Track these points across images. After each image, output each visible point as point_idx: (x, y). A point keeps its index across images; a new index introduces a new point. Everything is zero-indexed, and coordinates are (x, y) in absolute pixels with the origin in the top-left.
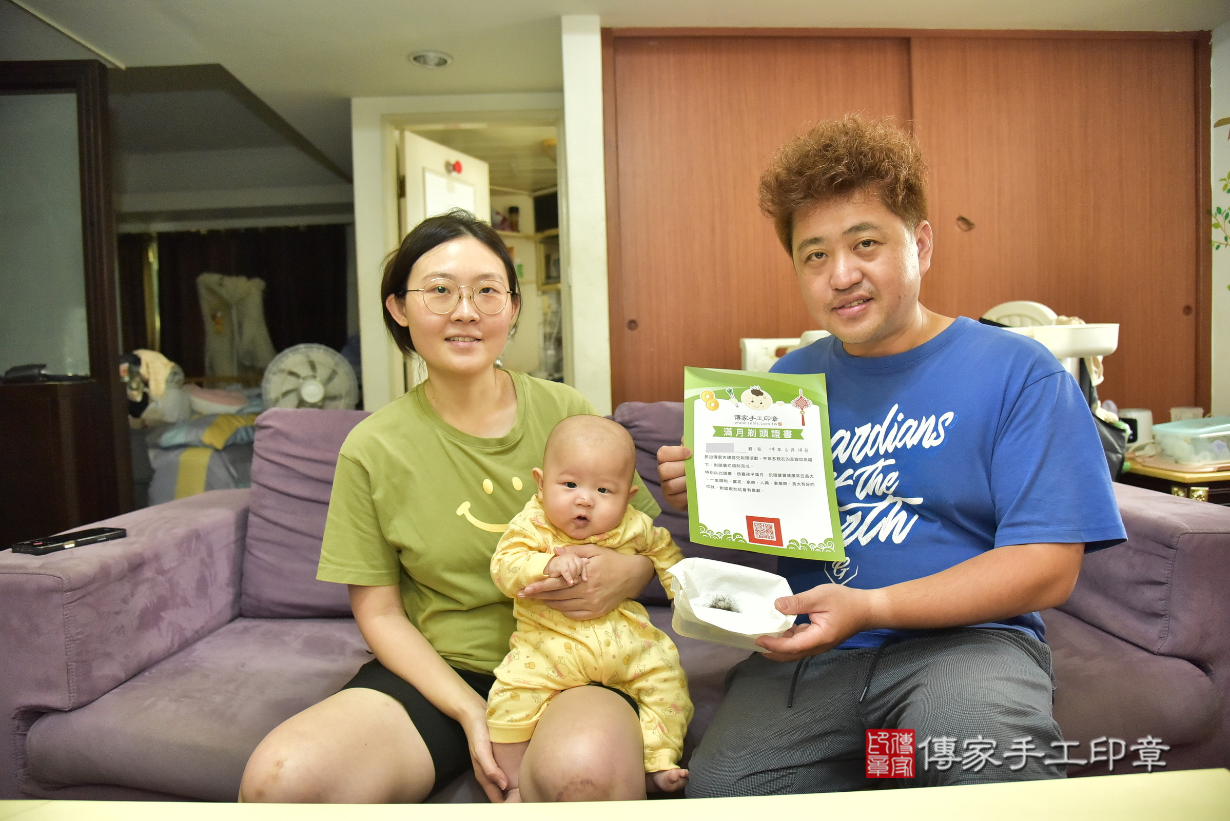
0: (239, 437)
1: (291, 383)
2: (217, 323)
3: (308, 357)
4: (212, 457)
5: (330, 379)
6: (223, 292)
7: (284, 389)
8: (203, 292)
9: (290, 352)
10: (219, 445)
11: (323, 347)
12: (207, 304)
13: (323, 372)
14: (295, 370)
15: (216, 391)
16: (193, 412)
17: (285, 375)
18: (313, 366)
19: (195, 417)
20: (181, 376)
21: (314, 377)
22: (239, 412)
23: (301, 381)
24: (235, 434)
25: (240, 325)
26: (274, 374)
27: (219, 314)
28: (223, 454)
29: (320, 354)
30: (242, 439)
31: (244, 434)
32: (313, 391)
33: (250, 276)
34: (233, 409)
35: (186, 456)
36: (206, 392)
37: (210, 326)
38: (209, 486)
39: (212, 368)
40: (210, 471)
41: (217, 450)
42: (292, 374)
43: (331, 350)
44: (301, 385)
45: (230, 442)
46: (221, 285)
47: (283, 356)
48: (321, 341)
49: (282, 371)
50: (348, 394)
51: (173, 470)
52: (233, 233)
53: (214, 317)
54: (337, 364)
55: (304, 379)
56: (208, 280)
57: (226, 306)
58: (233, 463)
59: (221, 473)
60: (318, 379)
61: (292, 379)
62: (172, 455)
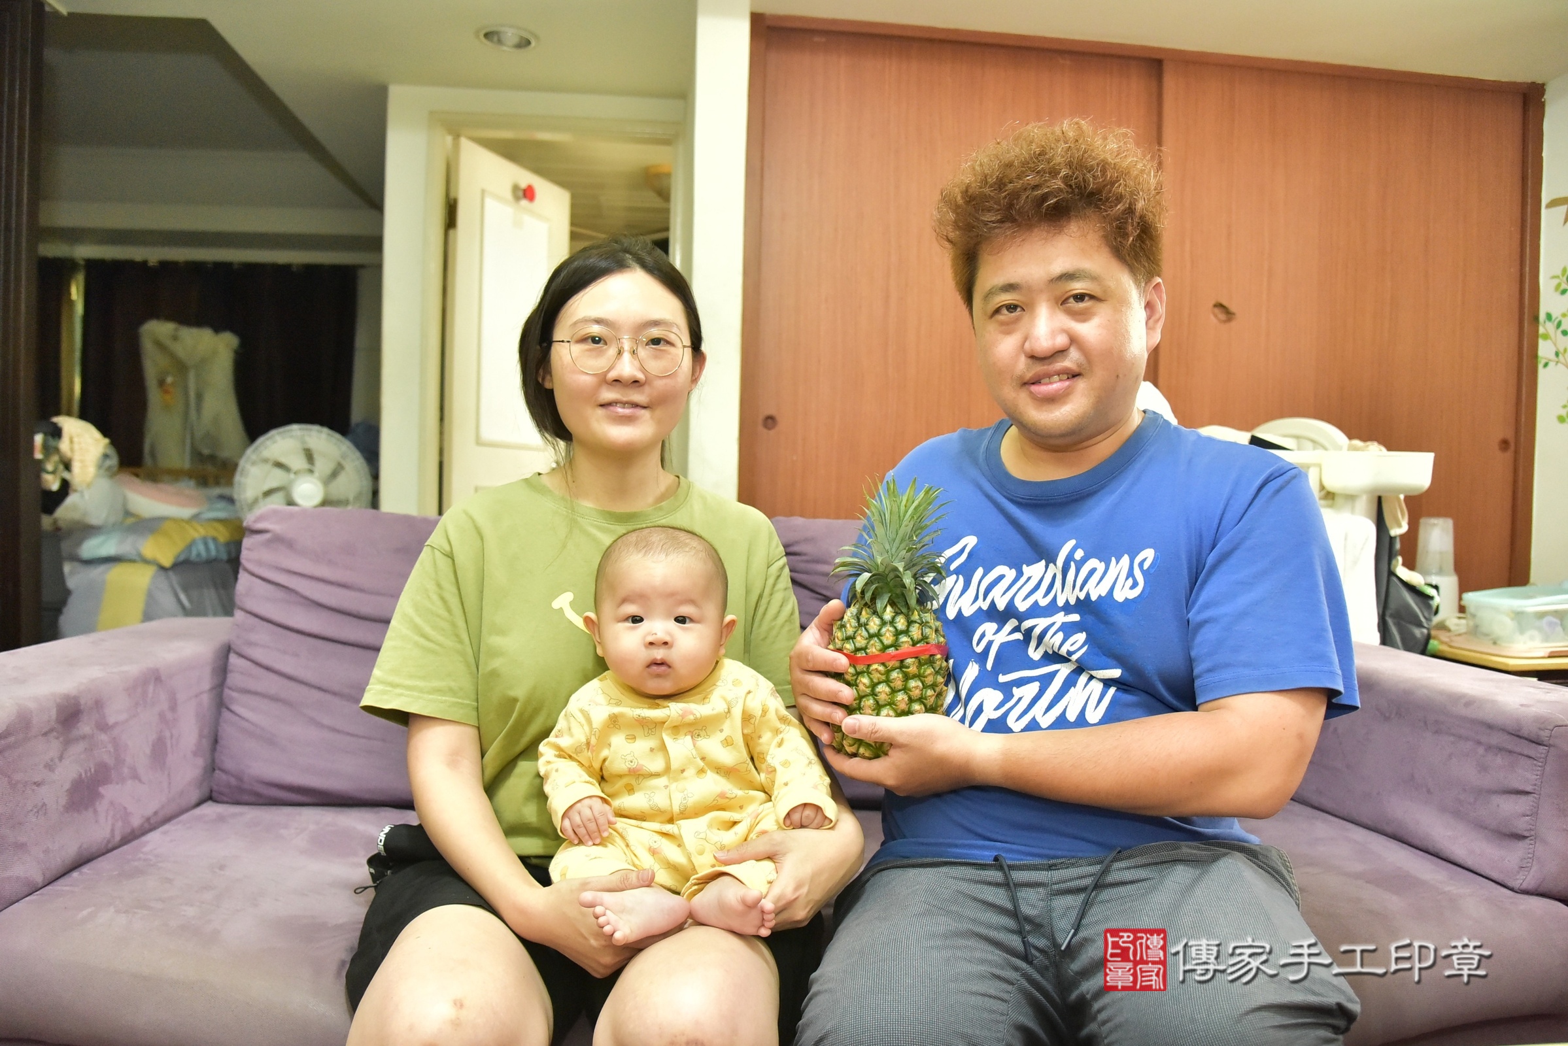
0: (194, 553)
1: (276, 478)
2: (166, 392)
3: (303, 442)
4: (154, 577)
5: (334, 474)
6: (179, 350)
7: (266, 487)
8: (147, 346)
9: (278, 434)
10: (167, 562)
11: (325, 430)
12: (153, 365)
13: (323, 466)
14: (283, 460)
15: (161, 486)
16: (128, 513)
17: (268, 467)
18: (309, 456)
19: (130, 520)
20: (114, 461)
21: (311, 471)
22: (195, 517)
23: (292, 476)
24: (189, 547)
25: (200, 397)
26: (254, 463)
27: (169, 380)
28: (171, 573)
29: (319, 438)
30: (199, 555)
31: (201, 548)
32: (308, 491)
33: (217, 329)
34: (186, 512)
35: (116, 574)
36: (148, 487)
37: (154, 396)
38: (148, 617)
39: (153, 455)
40: (150, 597)
41: (162, 568)
42: (279, 465)
43: (338, 436)
44: (291, 482)
45: (182, 558)
46: (175, 338)
47: (268, 439)
48: (322, 423)
49: (266, 461)
50: (357, 498)
51: (96, 592)
52: (196, 268)
53: (161, 383)
54: (344, 456)
55: (295, 473)
56: (156, 330)
57: (181, 368)
58: (185, 589)
59: (166, 600)
60: (317, 474)
61: (278, 472)
62: (95, 572)
